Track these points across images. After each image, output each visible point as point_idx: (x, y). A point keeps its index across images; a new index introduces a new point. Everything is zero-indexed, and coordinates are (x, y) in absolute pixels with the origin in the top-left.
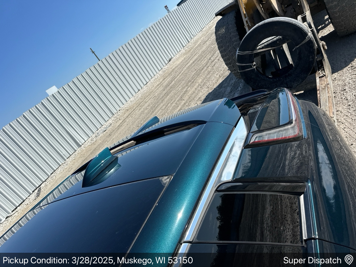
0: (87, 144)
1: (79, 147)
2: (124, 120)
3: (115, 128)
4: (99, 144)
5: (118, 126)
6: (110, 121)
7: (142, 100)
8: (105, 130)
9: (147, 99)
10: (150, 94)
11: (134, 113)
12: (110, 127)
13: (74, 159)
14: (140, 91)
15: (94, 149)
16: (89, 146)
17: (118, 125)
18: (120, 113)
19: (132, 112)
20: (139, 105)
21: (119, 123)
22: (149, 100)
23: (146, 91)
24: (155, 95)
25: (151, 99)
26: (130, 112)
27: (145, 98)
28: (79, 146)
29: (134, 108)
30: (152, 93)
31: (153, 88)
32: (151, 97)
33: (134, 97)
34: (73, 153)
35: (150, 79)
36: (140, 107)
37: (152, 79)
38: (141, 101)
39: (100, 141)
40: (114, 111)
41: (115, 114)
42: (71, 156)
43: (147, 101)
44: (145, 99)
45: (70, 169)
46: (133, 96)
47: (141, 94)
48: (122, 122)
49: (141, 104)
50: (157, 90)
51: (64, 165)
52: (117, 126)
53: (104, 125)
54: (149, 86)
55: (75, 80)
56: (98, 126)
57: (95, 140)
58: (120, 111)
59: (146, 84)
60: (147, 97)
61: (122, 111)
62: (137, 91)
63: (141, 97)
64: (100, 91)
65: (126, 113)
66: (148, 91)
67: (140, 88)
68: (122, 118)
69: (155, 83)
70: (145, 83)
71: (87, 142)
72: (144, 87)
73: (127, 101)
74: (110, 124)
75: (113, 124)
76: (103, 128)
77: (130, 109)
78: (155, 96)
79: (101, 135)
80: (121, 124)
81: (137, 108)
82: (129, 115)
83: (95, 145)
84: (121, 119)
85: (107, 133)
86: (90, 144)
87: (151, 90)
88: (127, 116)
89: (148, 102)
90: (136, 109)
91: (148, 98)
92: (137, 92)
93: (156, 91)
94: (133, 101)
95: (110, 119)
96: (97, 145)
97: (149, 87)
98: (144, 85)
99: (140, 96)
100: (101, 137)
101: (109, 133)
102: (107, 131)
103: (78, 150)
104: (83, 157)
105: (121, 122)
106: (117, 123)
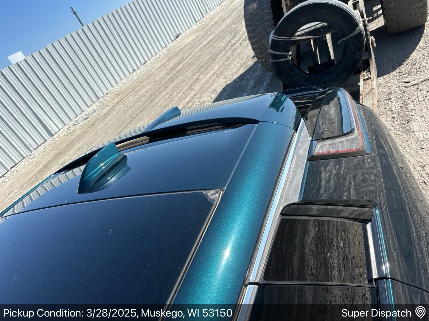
0: (62, 133)
1: (50, 137)
2: (113, 107)
3: (100, 117)
4: (78, 135)
5: (105, 114)
6: (94, 107)
7: (139, 84)
8: (86, 117)
9: (144, 84)
10: (149, 77)
11: (126, 99)
12: (93, 114)
13: (44, 152)
14: (135, 72)
15: (70, 140)
16: (65, 136)
17: (105, 112)
18: (107, 98)
19: (124, 97)
20: (134, 90)
21: (106, 111)
22: (147, 85)
23: (143, 72)
24: (156, 79)
25: (151, 84)
26: (121, 97)
27: (142, 82)
28: (51, 135)
29: (127, 94)
30: (152, 76)
31: (153, 70)
32: (150, 81)
33: (128, 78)
34: (42, 143)
35: (150, 58)
36: (135, 92)
37: (153, 58)
38: (137, 85)
39: (80, 132)
40: (100, 94)
41: (100, 98)
42: (40, 147)
43: (144, 85)
44: (143, 84)
45: (38, 164)
46: (126, 77)
47: (137, 76)
48: (111, 109)
49: (136, 89)
50: (158, 72)
51: (30, 157)
52: (103, 114)
53: (86, 111)
54: (148, 66)
55: (50, 47)
56: (78, 111)
57: (72, 129)
58: (107, 95)
59: (144, 64)
60: (145, 80)
61: (110, 96)
62: (131, 71)
63: (137, 79)
64: (83, 65)
65: (116, 99)
66: (147, 73)
67: (135, 68)
68: (110, 104)
69: (156, 64)
70: (143, 62)
71: (62, 130)
72: (141, 67)
73: (118, 82)
74: (93, 111)
75: (97, 110)
76: (84, 115)
77: (122, 94)
78: (156, 81)
79: (81, 123)
80: (109, 112)
81: (131, 93)
82: (120, 101)
83: (73, 136)
84: (108, 105)
85: (89, 121)
86: (66, 134)
87: (151, 73)
88: (117, 102)
89: (146, 87)
90: (129, 95)
91: (146, 82)
92: (132, 73)
93: (158, 75)
94: (126, 84)
95: (94, 104)
96: (76, 136)
97: (149, 68)
98: (142, 65)
99: (135, 78)
100: (81, 126)
101: (92, 121)
102: (89, 119)
103: (50, 140)
104: (56, 149)
105: (108, 109)
106: (104, 110)
